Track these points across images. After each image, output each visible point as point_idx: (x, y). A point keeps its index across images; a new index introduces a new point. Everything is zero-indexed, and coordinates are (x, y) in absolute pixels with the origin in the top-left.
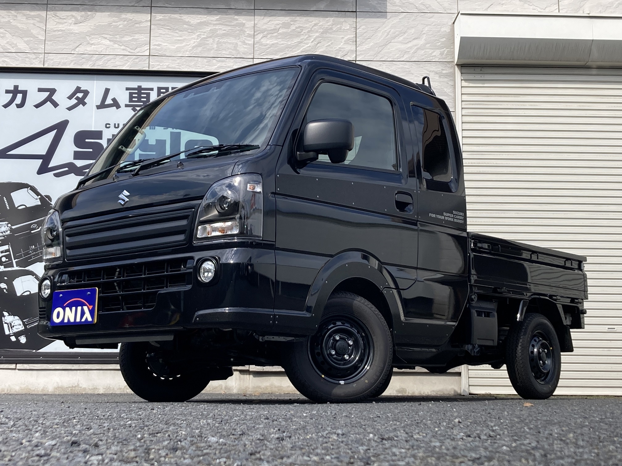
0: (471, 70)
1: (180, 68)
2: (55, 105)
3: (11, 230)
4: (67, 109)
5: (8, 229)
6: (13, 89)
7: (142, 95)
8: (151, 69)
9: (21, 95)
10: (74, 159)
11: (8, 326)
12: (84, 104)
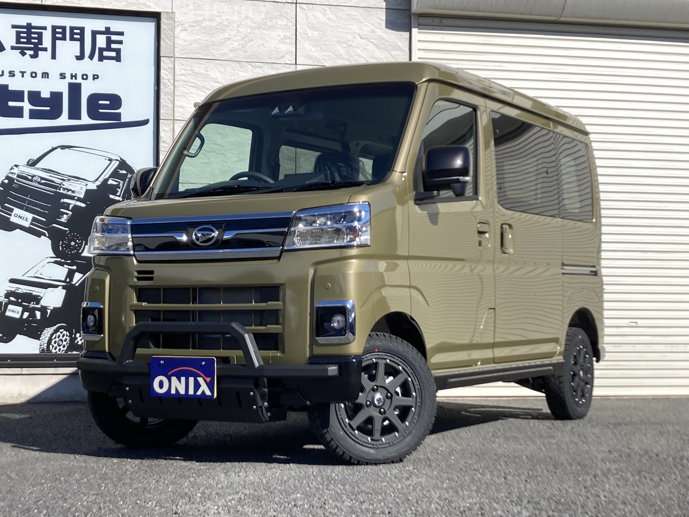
0: (429, 21)
1: (81, 2)
7: (33, 35)
8: (44, 3)
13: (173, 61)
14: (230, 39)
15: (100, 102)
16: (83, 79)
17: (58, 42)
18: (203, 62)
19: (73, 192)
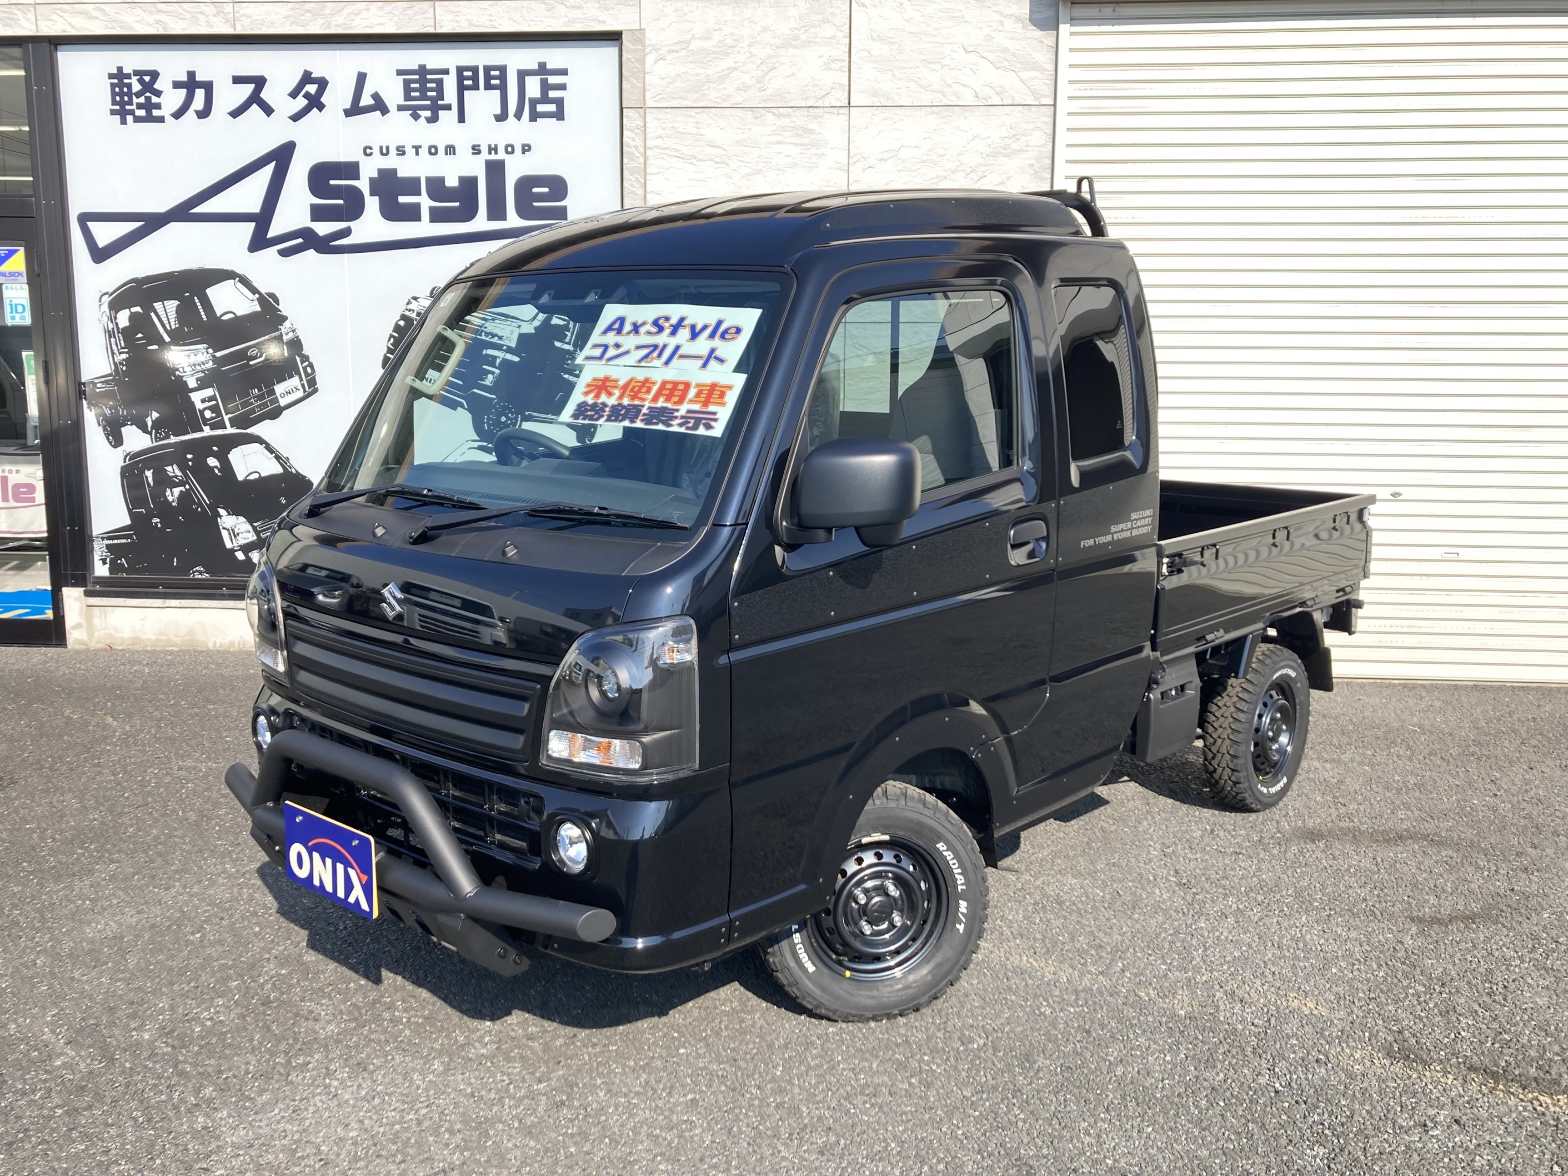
0: (1094, 11)
1: (496, 24)
2: (268, 110)
3: (215, 359)
4: (290, 118)
5: (209, 357)
6: (184, 78)
7: (429, 85)
8: (439, 31)
9: (203, 90)
10: (313, 220)
11: (230, 534)
12: (321, 107)
13: (642, 114)
14: (737, 69)
15: (535, 190)
16: (507, 152)
17: (467, 94)
18: (692, 112)
19: (500, 338)
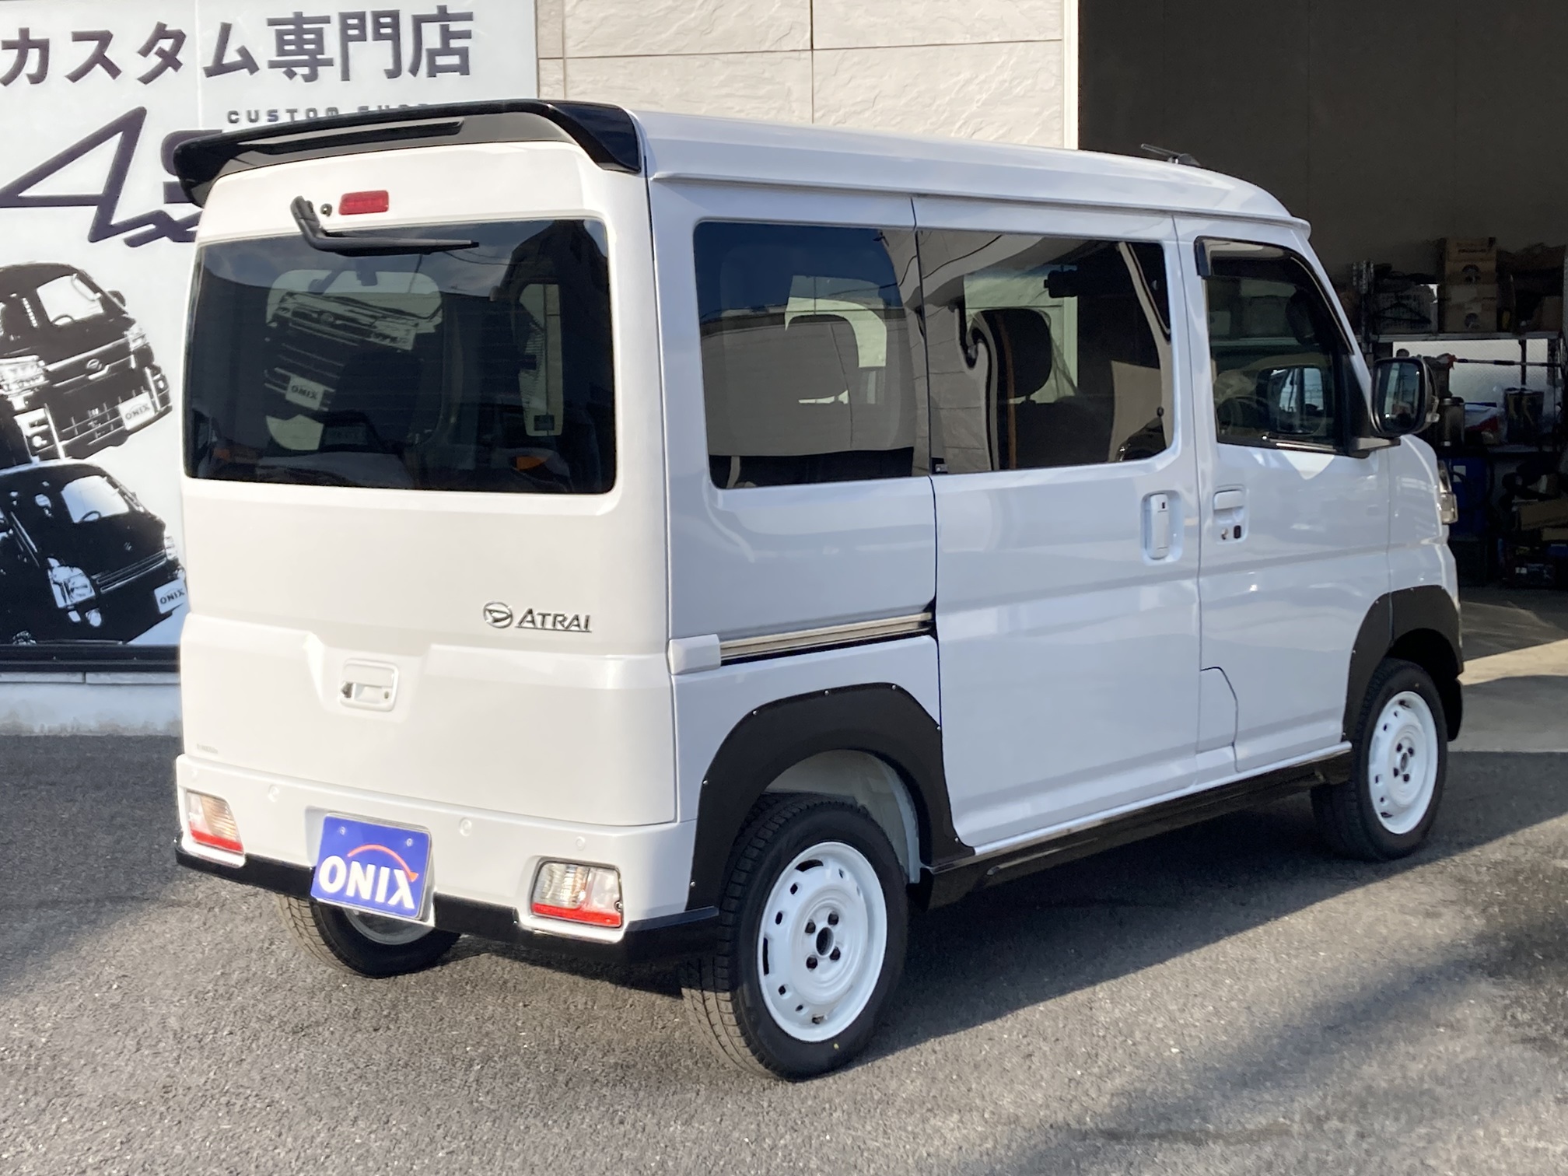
2: (113, 70)
3: (47, 374)
4: (141, 79)
5: (39, 371)
6: (18, 38)
7: (306, 37)
9: (37, 51)
10: (166, 202)
11: (62, 590)
12: (177, 65)
13: (562, 66)
17: (351, 44)
